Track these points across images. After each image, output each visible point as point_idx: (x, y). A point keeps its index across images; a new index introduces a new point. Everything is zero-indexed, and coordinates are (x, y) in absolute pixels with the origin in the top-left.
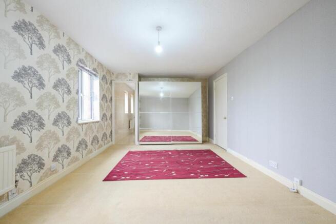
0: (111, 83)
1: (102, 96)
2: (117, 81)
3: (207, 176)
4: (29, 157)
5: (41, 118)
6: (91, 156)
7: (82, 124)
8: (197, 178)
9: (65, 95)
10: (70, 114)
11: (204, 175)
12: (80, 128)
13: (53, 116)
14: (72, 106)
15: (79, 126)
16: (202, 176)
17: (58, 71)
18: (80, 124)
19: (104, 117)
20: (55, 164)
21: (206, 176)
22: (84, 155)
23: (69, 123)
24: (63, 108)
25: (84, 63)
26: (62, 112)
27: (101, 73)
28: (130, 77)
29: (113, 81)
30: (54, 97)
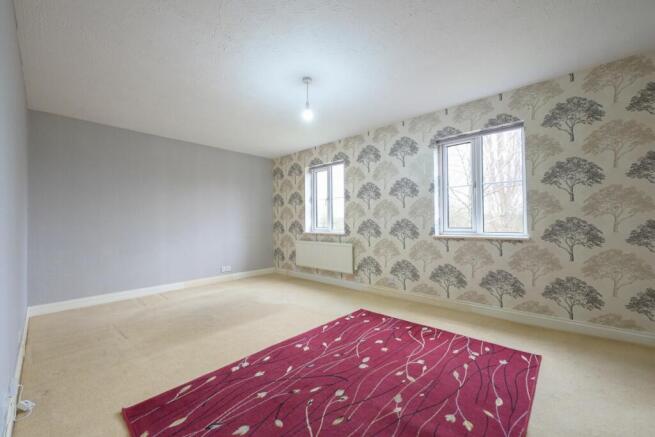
3: (234, 369)
4: (369, 258)
5: (377, 226)
7: (447, 239)
8: (252, 359)
11: (241, 368)
13: (390, 226)
14: (419, 211)
15: (436, 242)
16: (246, 364)
18: (439, 239)
20: (393, 277)
21: (237, 368)
23: (415, 234)
26: (403, 220)
30: (390, 204)
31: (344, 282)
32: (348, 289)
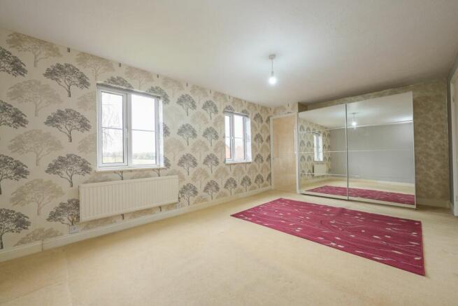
0: (268, 120)
1: (254, 136)
2: (275, 117)
4: (188, 185)
5: (195, 159)
6: (241, 195)
7: (230, 164)
9: (213, 140)
10: (218, 155)
12: (228, 168)
13: (203, 158)
14: (219, 149)
15: (227, 167)
17: (206, 122)
18: (227, 164)
19: (258, 158)
20: (205, 194)
22: (233, 193)
23: (217, 163)
24: (211, 151)
25: (231, 109)
26: (211, 154)
27: (252, 113)
28: (289, 109)
29: (271, 118)
30: (203, 143)
31: (173, 212)
32: (176, 217)
